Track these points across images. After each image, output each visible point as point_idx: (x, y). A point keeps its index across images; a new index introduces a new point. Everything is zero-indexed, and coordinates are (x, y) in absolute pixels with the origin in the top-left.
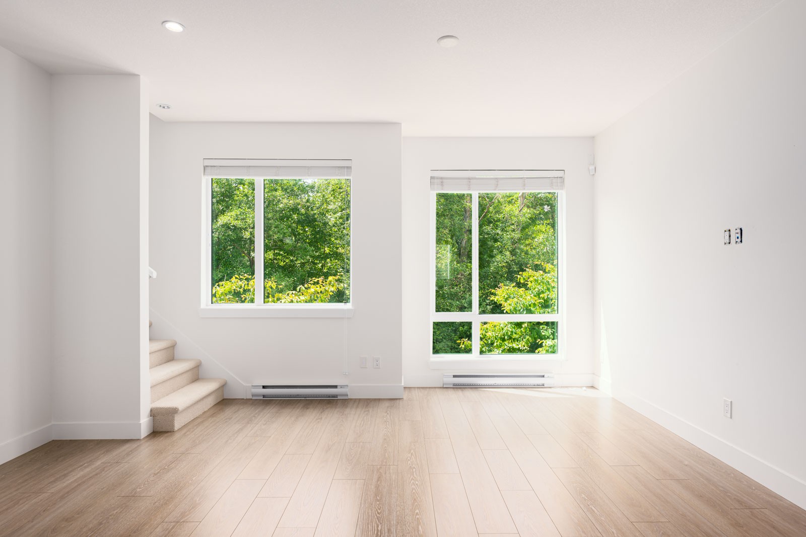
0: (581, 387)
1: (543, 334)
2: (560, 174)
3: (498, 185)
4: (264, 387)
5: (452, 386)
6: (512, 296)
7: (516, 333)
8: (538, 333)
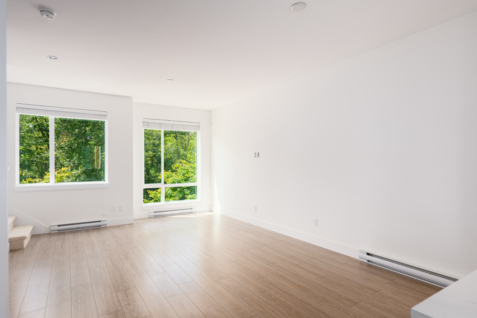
0: (207, 212)
1: (186, 193)
2: (198, 124)
3: (173, 127)
4: (58, 226)
5: (153, 217)
6: (170, 176)
7: (173, 194)
8: (184, 193)
